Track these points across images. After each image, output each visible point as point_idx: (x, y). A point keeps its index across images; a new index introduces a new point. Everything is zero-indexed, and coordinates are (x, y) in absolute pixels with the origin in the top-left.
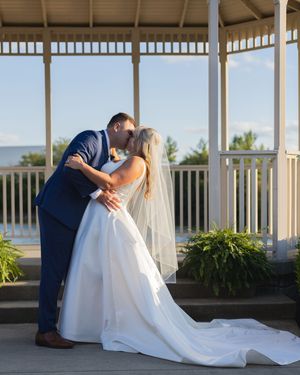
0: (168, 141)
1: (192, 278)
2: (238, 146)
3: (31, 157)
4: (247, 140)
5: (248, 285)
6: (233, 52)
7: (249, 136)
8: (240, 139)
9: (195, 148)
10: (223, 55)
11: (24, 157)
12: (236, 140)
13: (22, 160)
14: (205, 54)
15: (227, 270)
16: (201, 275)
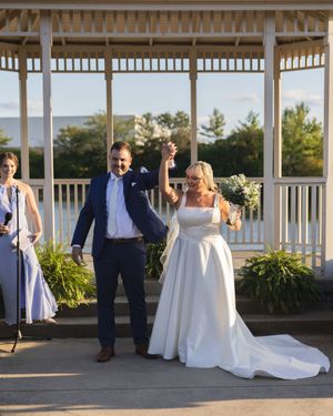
0: (215, 113)
1: (248, 295)
2: (289, 120)
3: (69, 130)
4: (299, 113)
5: (298, 304)
6: (286, 70)
7: (301, 108)
8: (291, 112)
9: (244, 121)
10: (277, 72)
11: (62, 130)
12: (287, 113)
13: (60, 133)
14: (259, 71)
15: (280, 291)
16: (257, 293)
